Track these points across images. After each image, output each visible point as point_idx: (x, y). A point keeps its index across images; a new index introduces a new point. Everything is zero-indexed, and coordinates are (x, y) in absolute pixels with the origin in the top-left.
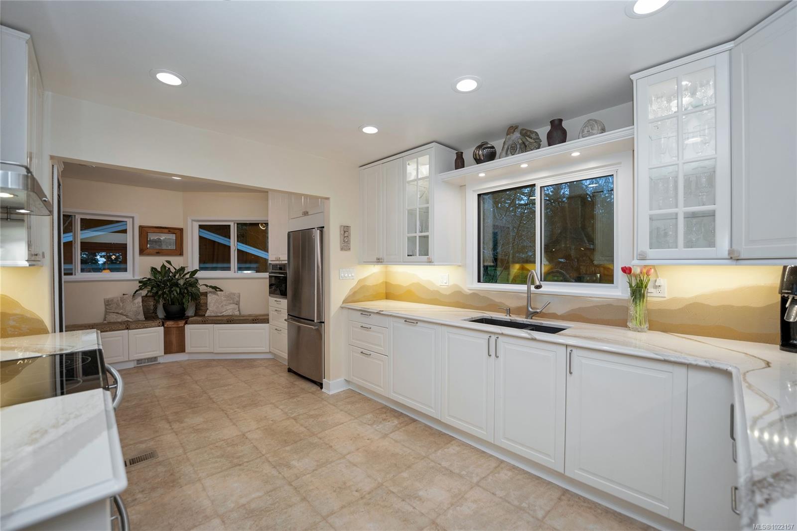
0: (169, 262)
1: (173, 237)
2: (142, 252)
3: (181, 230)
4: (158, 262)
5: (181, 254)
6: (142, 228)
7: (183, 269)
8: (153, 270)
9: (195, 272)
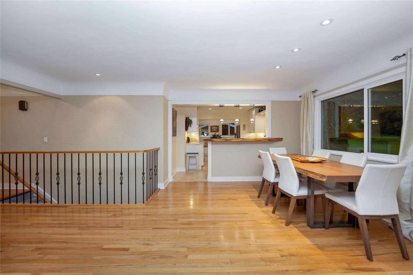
0: (216, 134)
1: (217, 128)
2: (211, 131)
3: (218, 126)
4: (214, 133)
5: (218, 132)
6: (211, 126)
7: (218, 135)
8: (213, 135)
9: (220, 136)
